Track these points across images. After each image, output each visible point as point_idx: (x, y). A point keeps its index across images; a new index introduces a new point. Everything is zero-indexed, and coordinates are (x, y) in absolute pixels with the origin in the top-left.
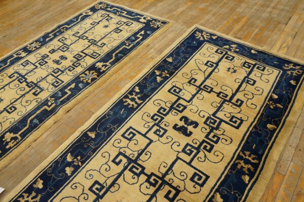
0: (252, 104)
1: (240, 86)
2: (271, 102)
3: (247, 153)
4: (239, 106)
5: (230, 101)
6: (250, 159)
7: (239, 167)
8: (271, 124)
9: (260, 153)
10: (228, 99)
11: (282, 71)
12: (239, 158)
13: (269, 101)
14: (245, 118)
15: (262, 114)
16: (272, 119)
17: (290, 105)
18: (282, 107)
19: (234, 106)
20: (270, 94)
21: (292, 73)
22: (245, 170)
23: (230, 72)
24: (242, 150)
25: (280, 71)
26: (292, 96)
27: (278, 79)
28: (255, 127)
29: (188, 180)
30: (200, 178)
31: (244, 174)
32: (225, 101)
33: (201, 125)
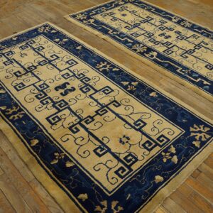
0: (68, 139)
1: (97, 139)
2: (63, 157)
3: (21, 116)
4: (70, 128)
5: (79, 123)
6: (16, 116)
7: (14, 107)
8: (37, 144)
9: (16, 123)
10: (83, 123)
11: (109, 195)
12: (20, 110)
13: (65, 155)
14: (54, 127)
15: (52, 142)
16: (43, 147)
17: (51, 173)
18: (52, 163)
19: (71, 124)
20: (75, 162)
21: (102, 207)
22: (10, 110)
23: (122, 137)
24: (25, 114)
25: (110, 193)
26: (62, 182)
27: (96, 182)
28: (41, 130)
29: (22, 81)
30: (20, 87)
31: (7, 108)
32: (81, 120)
33: (61, 98)
